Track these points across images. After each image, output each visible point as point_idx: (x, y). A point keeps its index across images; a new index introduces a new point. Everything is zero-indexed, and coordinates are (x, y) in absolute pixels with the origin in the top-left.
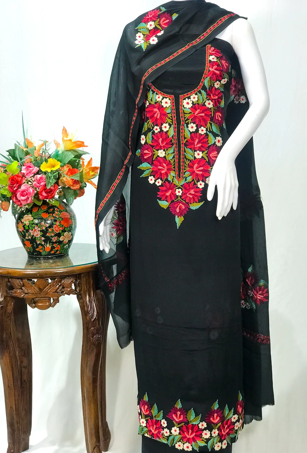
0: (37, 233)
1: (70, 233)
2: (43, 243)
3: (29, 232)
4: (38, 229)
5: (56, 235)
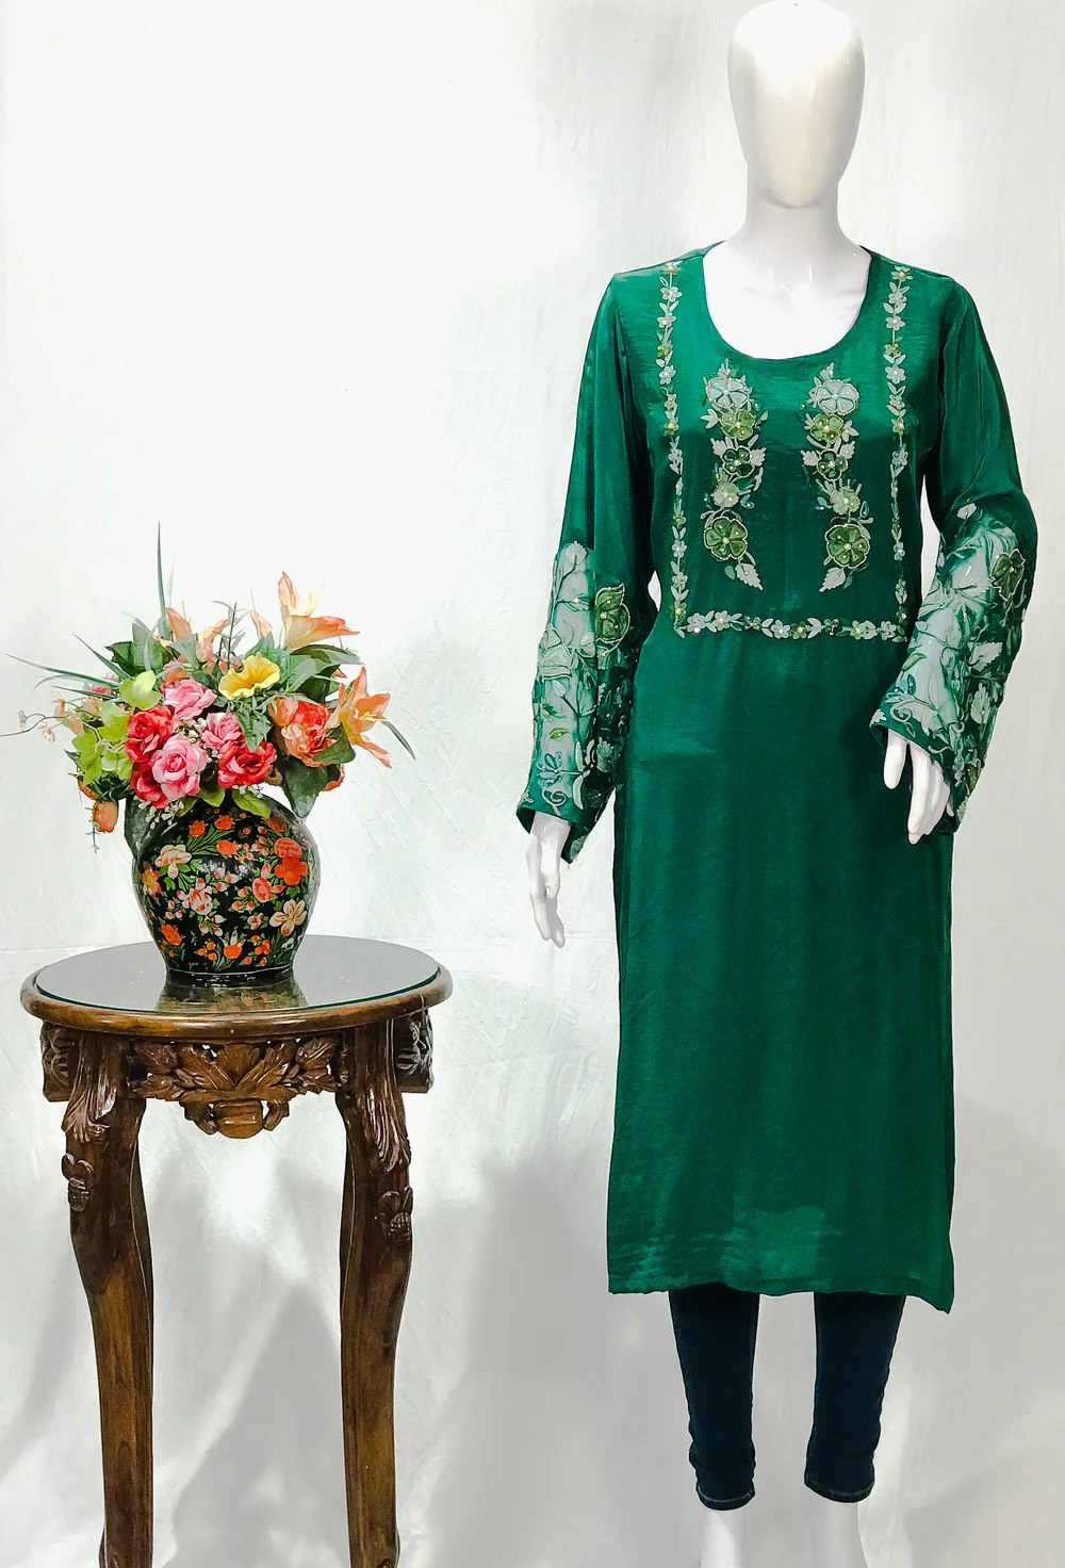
2: (219, 933)
3: (176, 897)
5: (257, 910)
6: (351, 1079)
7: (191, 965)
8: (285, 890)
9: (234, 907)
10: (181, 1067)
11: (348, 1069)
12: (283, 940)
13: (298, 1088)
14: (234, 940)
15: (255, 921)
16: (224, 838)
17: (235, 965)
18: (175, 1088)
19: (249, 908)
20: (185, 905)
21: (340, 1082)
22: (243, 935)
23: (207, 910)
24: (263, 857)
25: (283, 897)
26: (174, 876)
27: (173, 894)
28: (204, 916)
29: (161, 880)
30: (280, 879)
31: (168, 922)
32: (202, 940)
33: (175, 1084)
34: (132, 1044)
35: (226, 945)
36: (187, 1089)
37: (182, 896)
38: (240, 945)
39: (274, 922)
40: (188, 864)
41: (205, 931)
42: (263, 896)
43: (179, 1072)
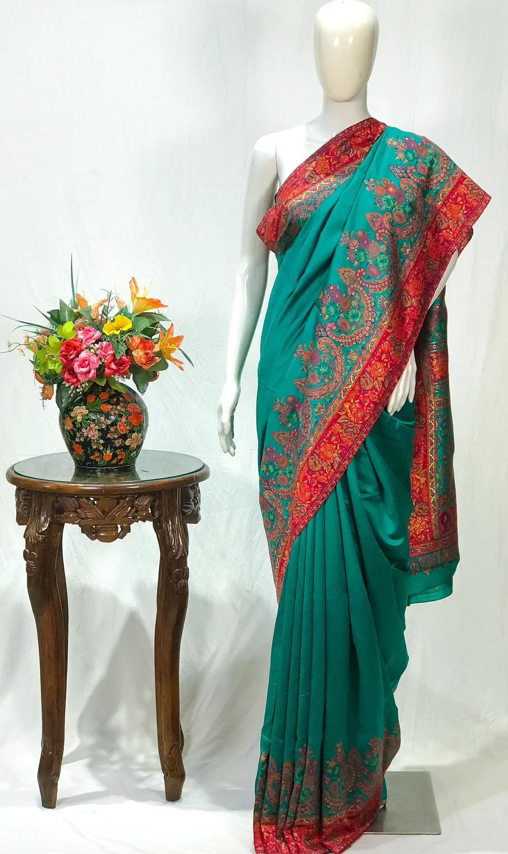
0: (93, 434)
1: (140, 435)
2: (101, 448)
3: (81, 431)
4: (95, 428)
5: (120, 437)
6: (160, 516)
7: (88, 463)
8: (133, 428)
9: (109, 436)
10: (80, 508)
11: (159, 510)
12: (131, 452)
13: (135, 519)
14: (108, 452)
15: (119, 442)
16: (104, 403)
17: (109, 464)
18: (77, 518)
19: (115, 436)
20: (85, 434)
21: (155, 517)
22: (112, 449)
23: (96, 437)
24: (122, 412)
25: (132, 431)
26: (80, 421)
27: (79, 430)
28: (94, 440)
29: (73, 423)
30: (130, 423)
31: (77, 443)
32: (93, 451)
33: (77, 516)
34: (57, 498)
35: (104, 454)
36: (83, 519)
37: (84, 430)
38: (111, 454)
39: (127, 443)
40: (87, 415)
41: (94, 447)
42: (122, 431)
43: (79, 510)
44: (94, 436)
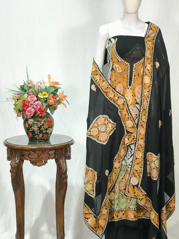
1: (52, 129)
3: (31, 128)
4: (36, 126)
7: (34, 139)
11: (57, 155)
12: (49, 135)
13: (49, 158)
16: (39, 118)
17: (41, 139)
18: (29, 158)
19: (43, 129)
21: (56, 158)
22: (42, 134)
24: (46, 121)
26: (31, 124)
30: (48, 125)
31: (30, 132)
34: (22, 151)
35: (39, 135)
39: (47, 132)
40: (33, 122)
41: (36, 133)
44: (36, 129)
